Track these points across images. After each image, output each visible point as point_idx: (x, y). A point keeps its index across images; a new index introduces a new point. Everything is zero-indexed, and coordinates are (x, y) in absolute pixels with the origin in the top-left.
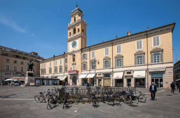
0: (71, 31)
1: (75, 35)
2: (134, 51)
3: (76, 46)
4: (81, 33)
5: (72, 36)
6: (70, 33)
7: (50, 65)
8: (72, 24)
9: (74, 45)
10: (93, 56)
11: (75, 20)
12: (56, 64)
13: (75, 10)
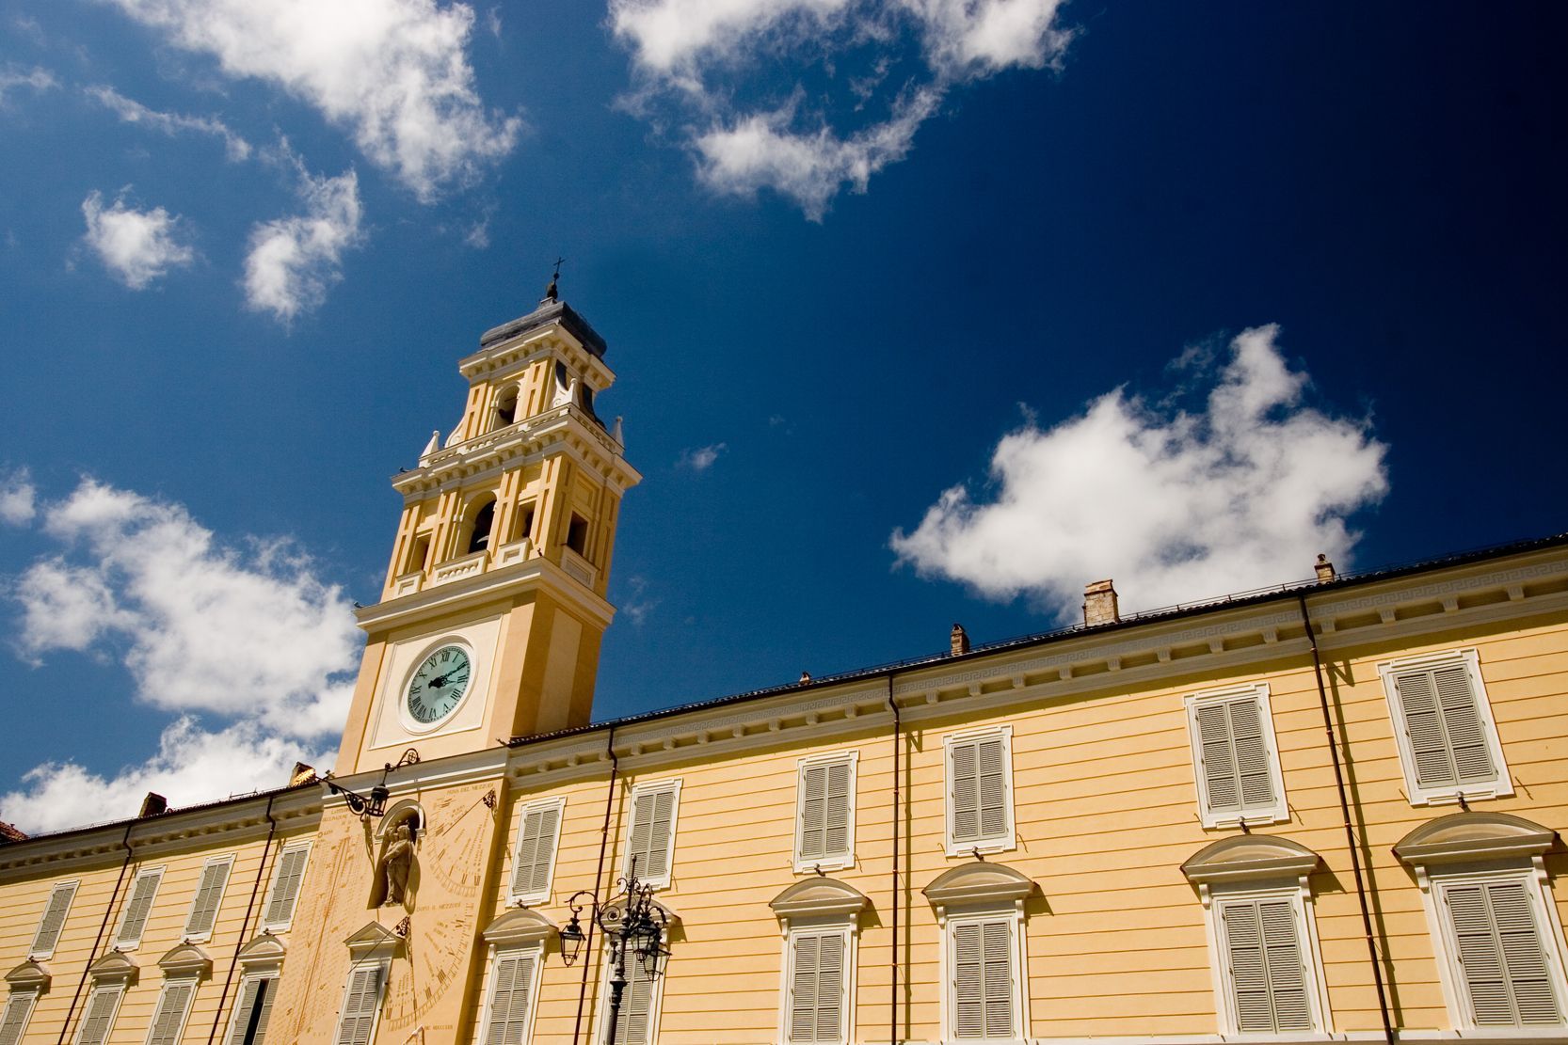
0: (441, 521)
1: (474, 567)
2: (1175, 835)
3: (456, 695)
4: (552, 555)
5: (434, 581)
6: (421, 546)
7: (47, 937)
8: (463, 451)
9: (438, 683)
10: (651, 849)
11: (506, 415)
12: (133, 929)
13: (523, 320)
